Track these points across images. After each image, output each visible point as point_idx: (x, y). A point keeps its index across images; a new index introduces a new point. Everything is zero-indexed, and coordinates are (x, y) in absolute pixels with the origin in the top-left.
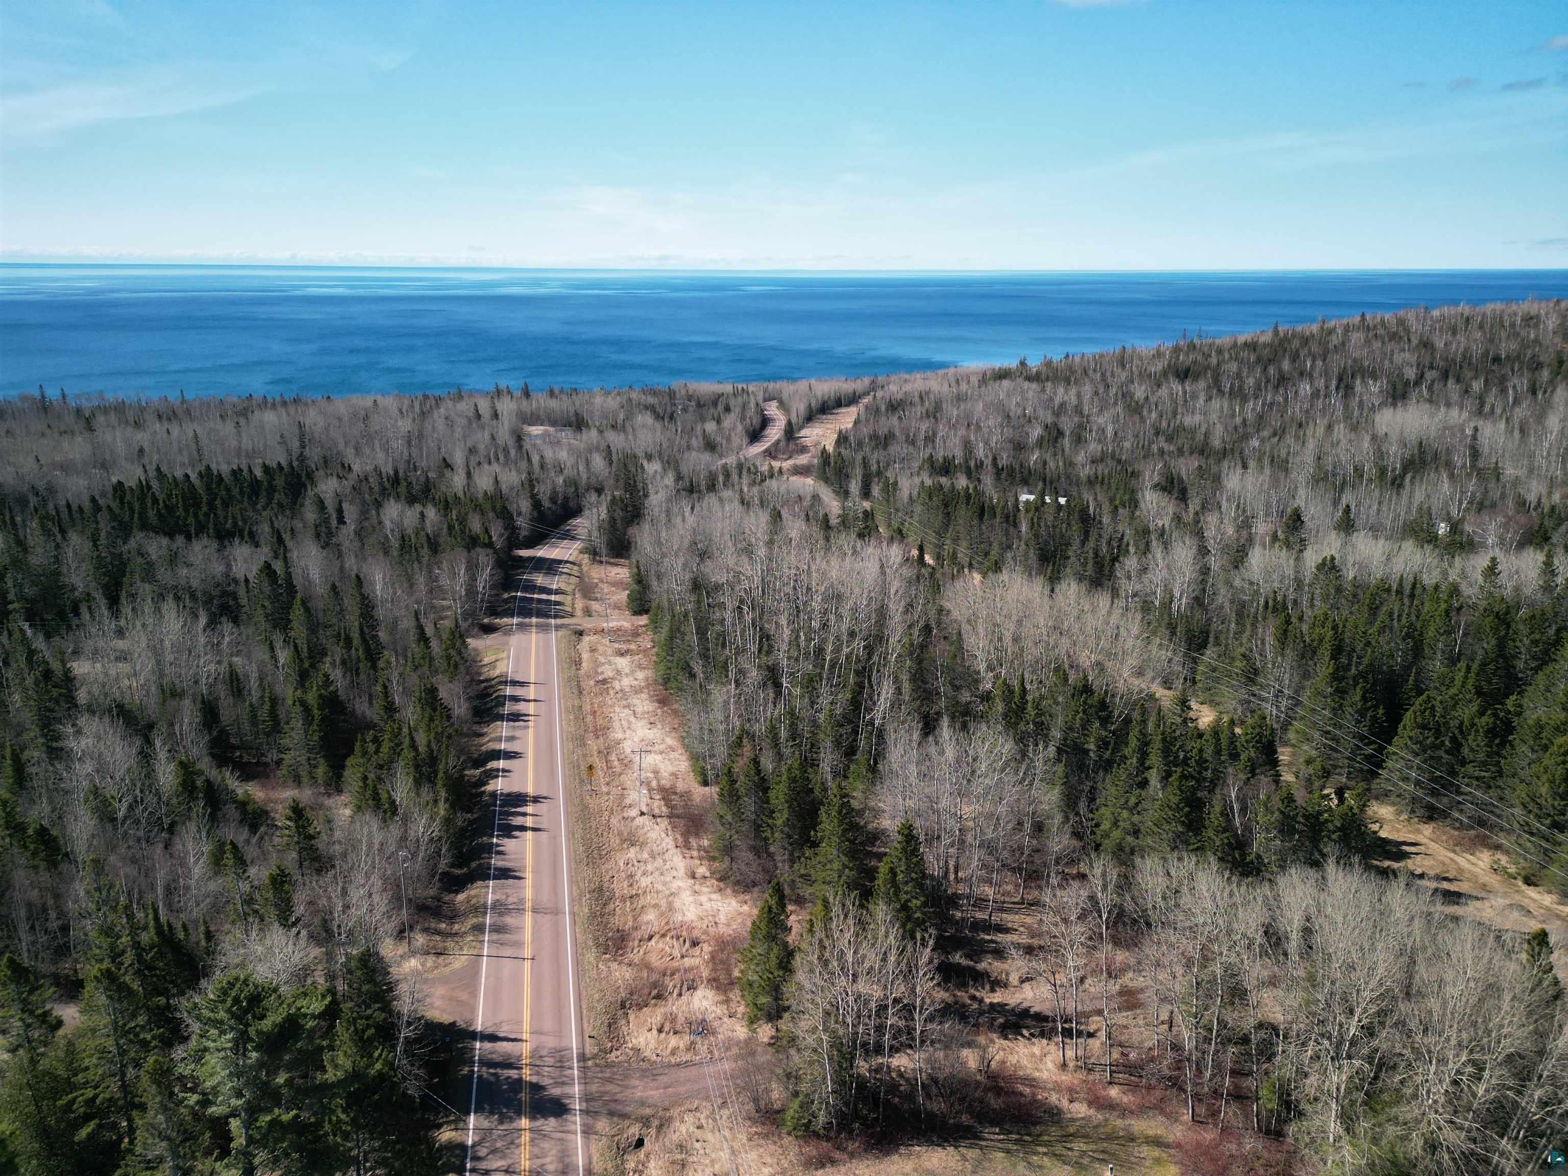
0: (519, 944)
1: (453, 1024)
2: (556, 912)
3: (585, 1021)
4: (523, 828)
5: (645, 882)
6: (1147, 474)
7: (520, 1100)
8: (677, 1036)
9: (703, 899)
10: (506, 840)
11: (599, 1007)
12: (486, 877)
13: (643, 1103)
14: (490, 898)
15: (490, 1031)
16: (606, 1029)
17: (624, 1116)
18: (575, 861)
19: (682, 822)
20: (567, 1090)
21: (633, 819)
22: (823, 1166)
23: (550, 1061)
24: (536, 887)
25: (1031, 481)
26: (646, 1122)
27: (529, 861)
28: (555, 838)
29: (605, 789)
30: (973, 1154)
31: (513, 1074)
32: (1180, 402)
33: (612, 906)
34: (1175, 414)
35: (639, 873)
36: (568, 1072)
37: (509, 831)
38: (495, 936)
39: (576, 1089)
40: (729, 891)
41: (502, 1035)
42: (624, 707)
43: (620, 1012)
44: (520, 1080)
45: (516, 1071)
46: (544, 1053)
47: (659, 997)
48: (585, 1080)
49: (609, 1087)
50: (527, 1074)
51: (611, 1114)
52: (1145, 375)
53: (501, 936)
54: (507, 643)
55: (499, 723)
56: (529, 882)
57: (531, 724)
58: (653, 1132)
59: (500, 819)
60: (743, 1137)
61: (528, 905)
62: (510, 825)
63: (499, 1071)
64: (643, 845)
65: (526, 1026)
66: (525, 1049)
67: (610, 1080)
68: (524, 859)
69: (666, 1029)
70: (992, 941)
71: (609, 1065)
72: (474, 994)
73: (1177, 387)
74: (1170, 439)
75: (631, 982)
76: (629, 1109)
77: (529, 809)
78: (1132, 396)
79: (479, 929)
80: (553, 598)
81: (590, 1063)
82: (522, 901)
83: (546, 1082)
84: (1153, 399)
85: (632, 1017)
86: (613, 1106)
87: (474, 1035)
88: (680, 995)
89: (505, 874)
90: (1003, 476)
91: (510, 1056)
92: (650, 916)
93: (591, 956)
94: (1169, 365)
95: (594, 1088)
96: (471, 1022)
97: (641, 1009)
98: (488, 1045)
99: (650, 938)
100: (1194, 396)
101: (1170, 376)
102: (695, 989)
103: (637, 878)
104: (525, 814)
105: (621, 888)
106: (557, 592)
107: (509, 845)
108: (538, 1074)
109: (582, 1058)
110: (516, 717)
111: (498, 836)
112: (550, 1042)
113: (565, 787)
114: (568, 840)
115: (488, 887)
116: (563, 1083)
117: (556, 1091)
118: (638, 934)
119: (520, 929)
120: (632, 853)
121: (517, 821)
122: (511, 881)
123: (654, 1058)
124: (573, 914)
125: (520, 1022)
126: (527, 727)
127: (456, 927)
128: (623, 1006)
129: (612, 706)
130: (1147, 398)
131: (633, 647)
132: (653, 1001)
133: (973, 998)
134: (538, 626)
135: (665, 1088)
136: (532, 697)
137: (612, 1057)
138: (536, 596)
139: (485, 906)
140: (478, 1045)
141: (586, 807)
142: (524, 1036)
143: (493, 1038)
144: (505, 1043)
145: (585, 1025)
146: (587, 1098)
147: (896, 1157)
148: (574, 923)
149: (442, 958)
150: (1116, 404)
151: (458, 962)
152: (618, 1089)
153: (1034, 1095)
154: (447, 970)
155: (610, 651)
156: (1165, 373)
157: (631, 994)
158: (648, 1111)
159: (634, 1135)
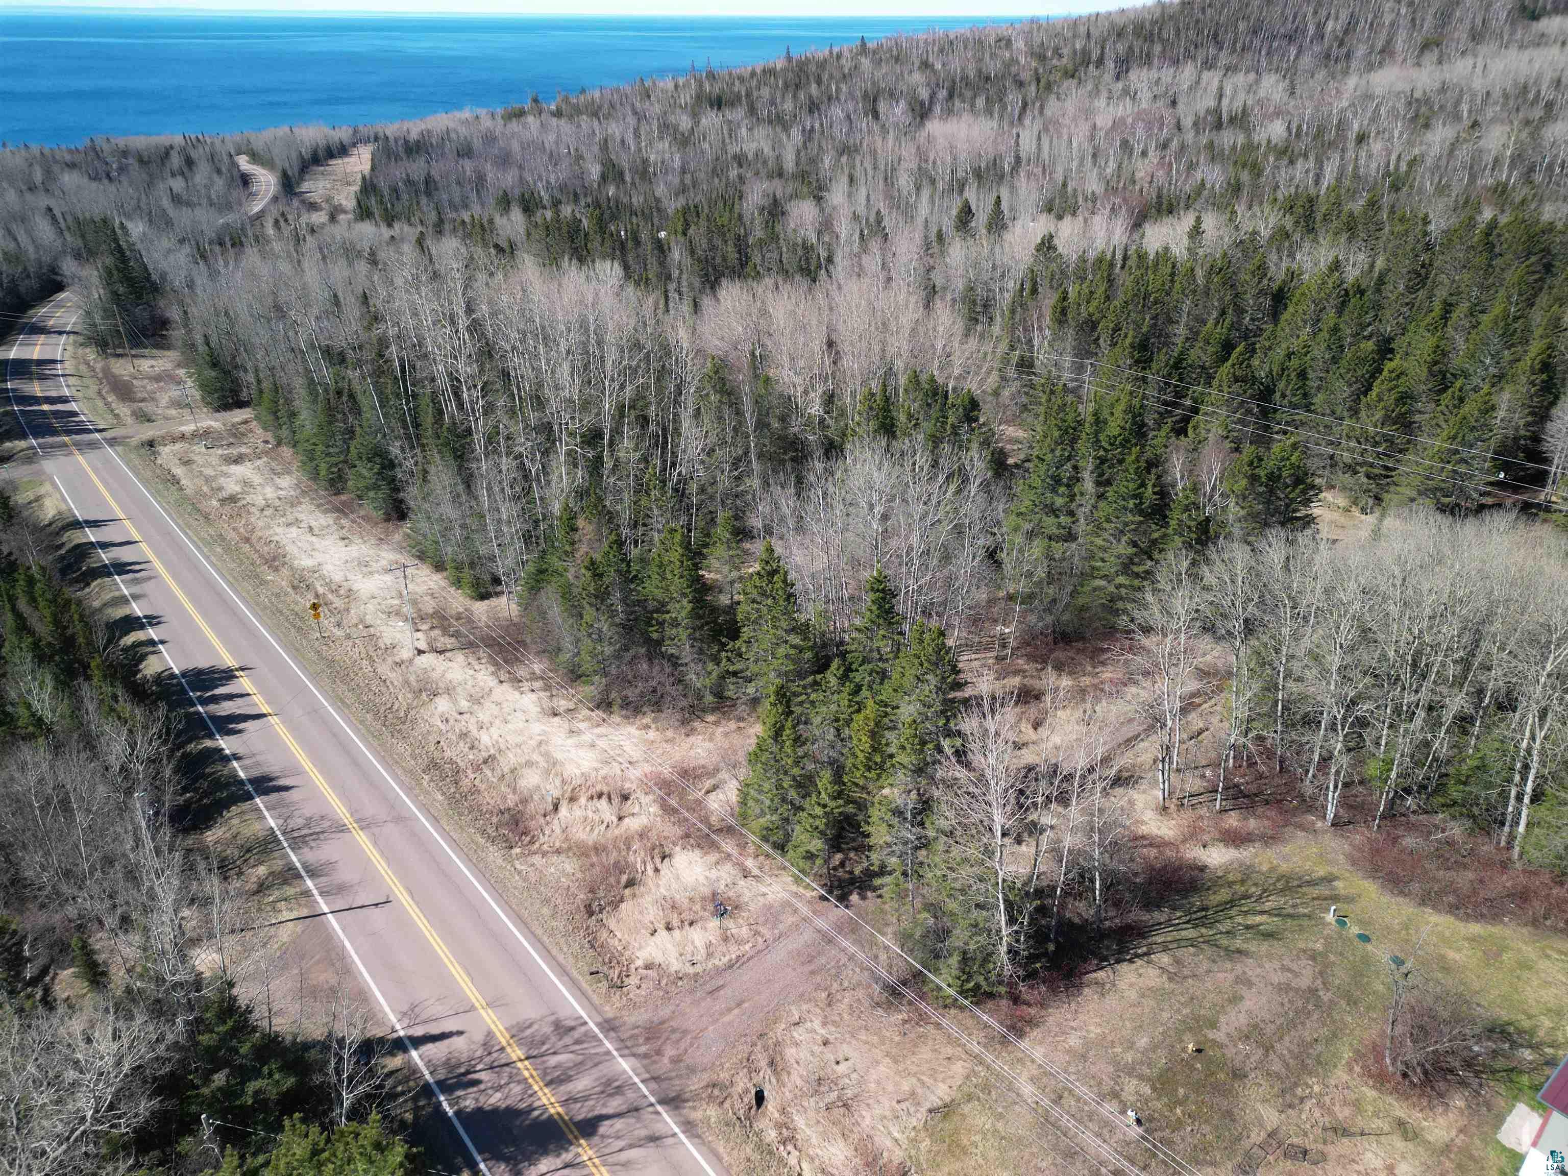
0: (371, 881)
2: (397, 815)
3: (555, 952)
5: (489, 738)
8: (697, 927)
9: (589, 737)
11: (559, 924)
12: (245, 799)
14: (273, 826)
16: (591, 952)
19: (484, 651)
21: (411, 661)
26: (749, 1065)
29: (339, 633)
33: (467, 782)
35: (473, 728)
38: (323, 880)
42: (288, 525)
43: (592, 921)
47: (630, 883)
53: (334, 878)
54: (41, 473)
55: (106, 579)
57: (159, 572)
58: (767, 1074)
61: (345, 819)
64: (449, 691)
65: (475, 997)
69: (675, 922)
71: (637, 1003)
73: (716, 116)
75: (579, 875)
85: (612, 923)
87: (400, 1044)
88: (657, 870)
92: (533, 778)
93: (494, 855)
97: (617, 907)
99: (556, 807)
102: (670, 856)
103: (474, 735)
105: (457, 753)
113: (279, 640)
114: (338, 710)
115: (256, 810)
118: (534, 808)
120: (442, 705)
123: (691, 970)
124: (425, 809)
126: (156, 578)
128: (590, 912)
129: (268, 528)
131: (243, 450)
132: (627, 892)
134: (77, 444)
135: (739, 1005)
137: (633, 990)
138: (45, 409)
139: (273, 839)
141: (331, 663)
145: (561, 958)
148: (435, 820)
149: (253, 933)
152: (675, 1033)
155: (214, 460)
156: (697, 104)
157: (591, 891)
158: (740, 1049)
159: (747, 1091)
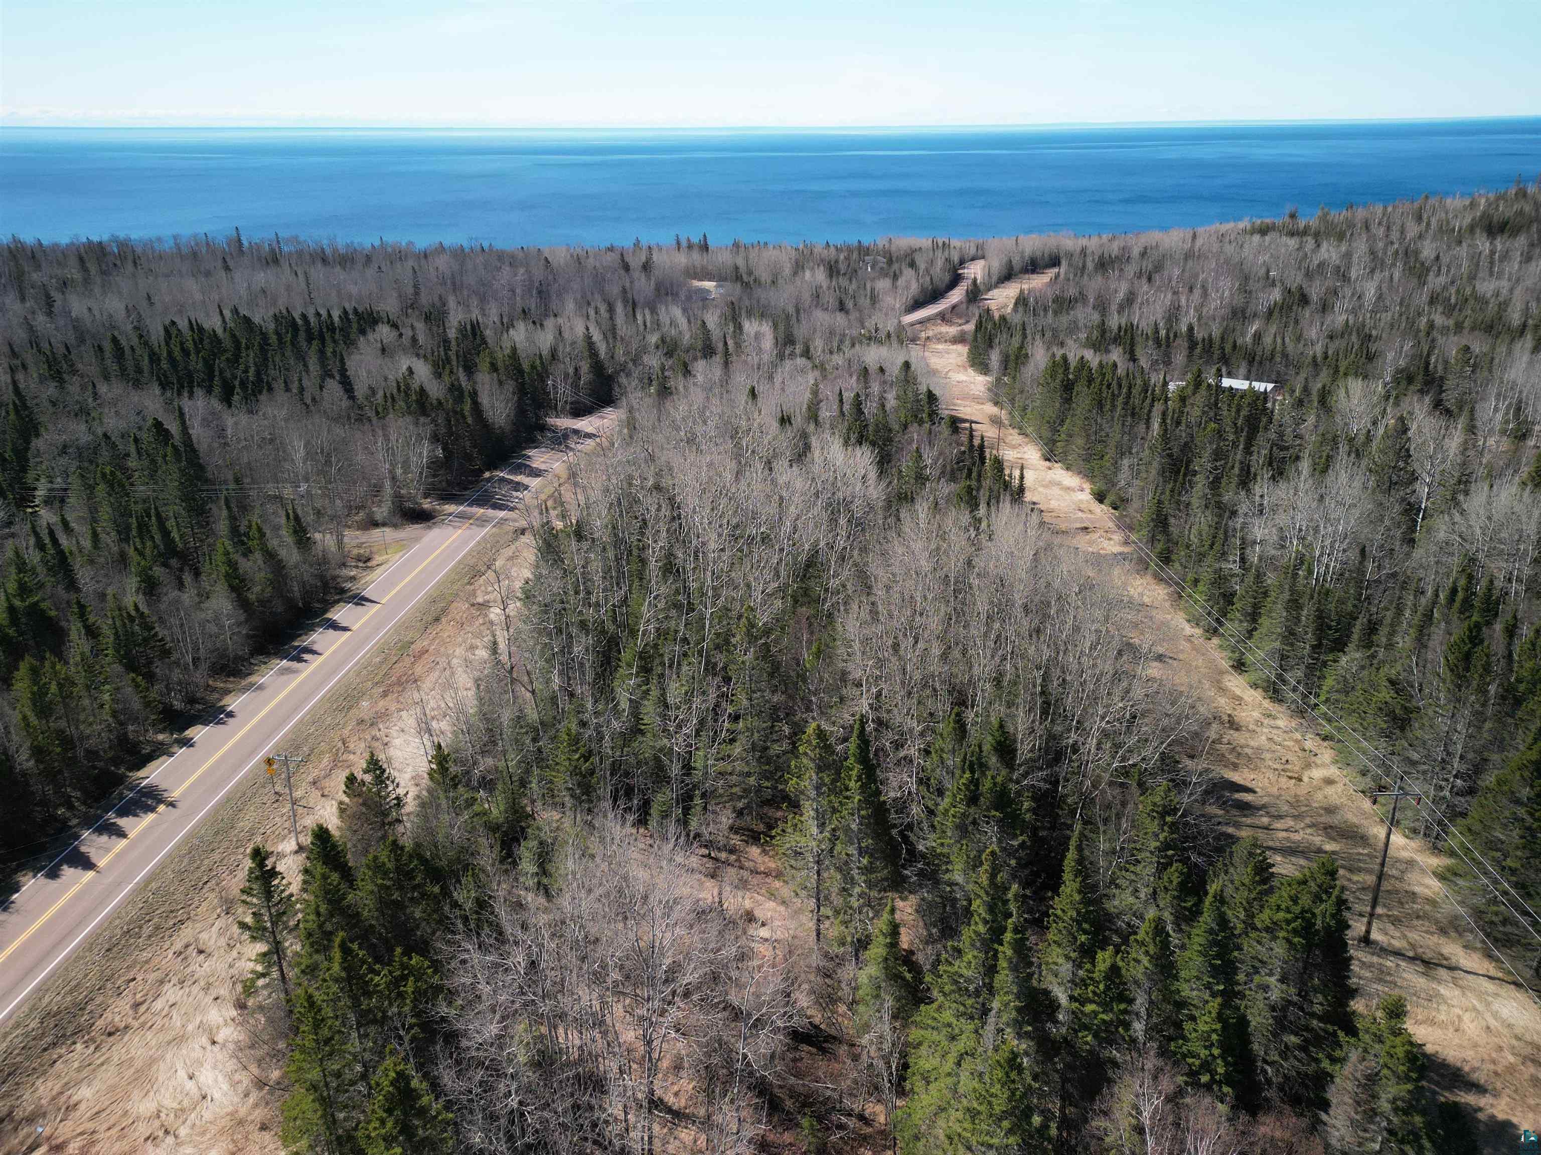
6: (1390, 356)
25: (1233, 360)
32: (1484, 263)
34: (1472, 277)
52: (1445, 230)
73: (1483, 244)
74: (1449, 310)
78: (1417, 253)
84: (1445, 260)
90: (1198, 350)
94: (1482, 217)
100: (1506, 256)
101: (1478, 231)
130: (1437, 258)
150: (1394, 265)
156: (1472, 229)
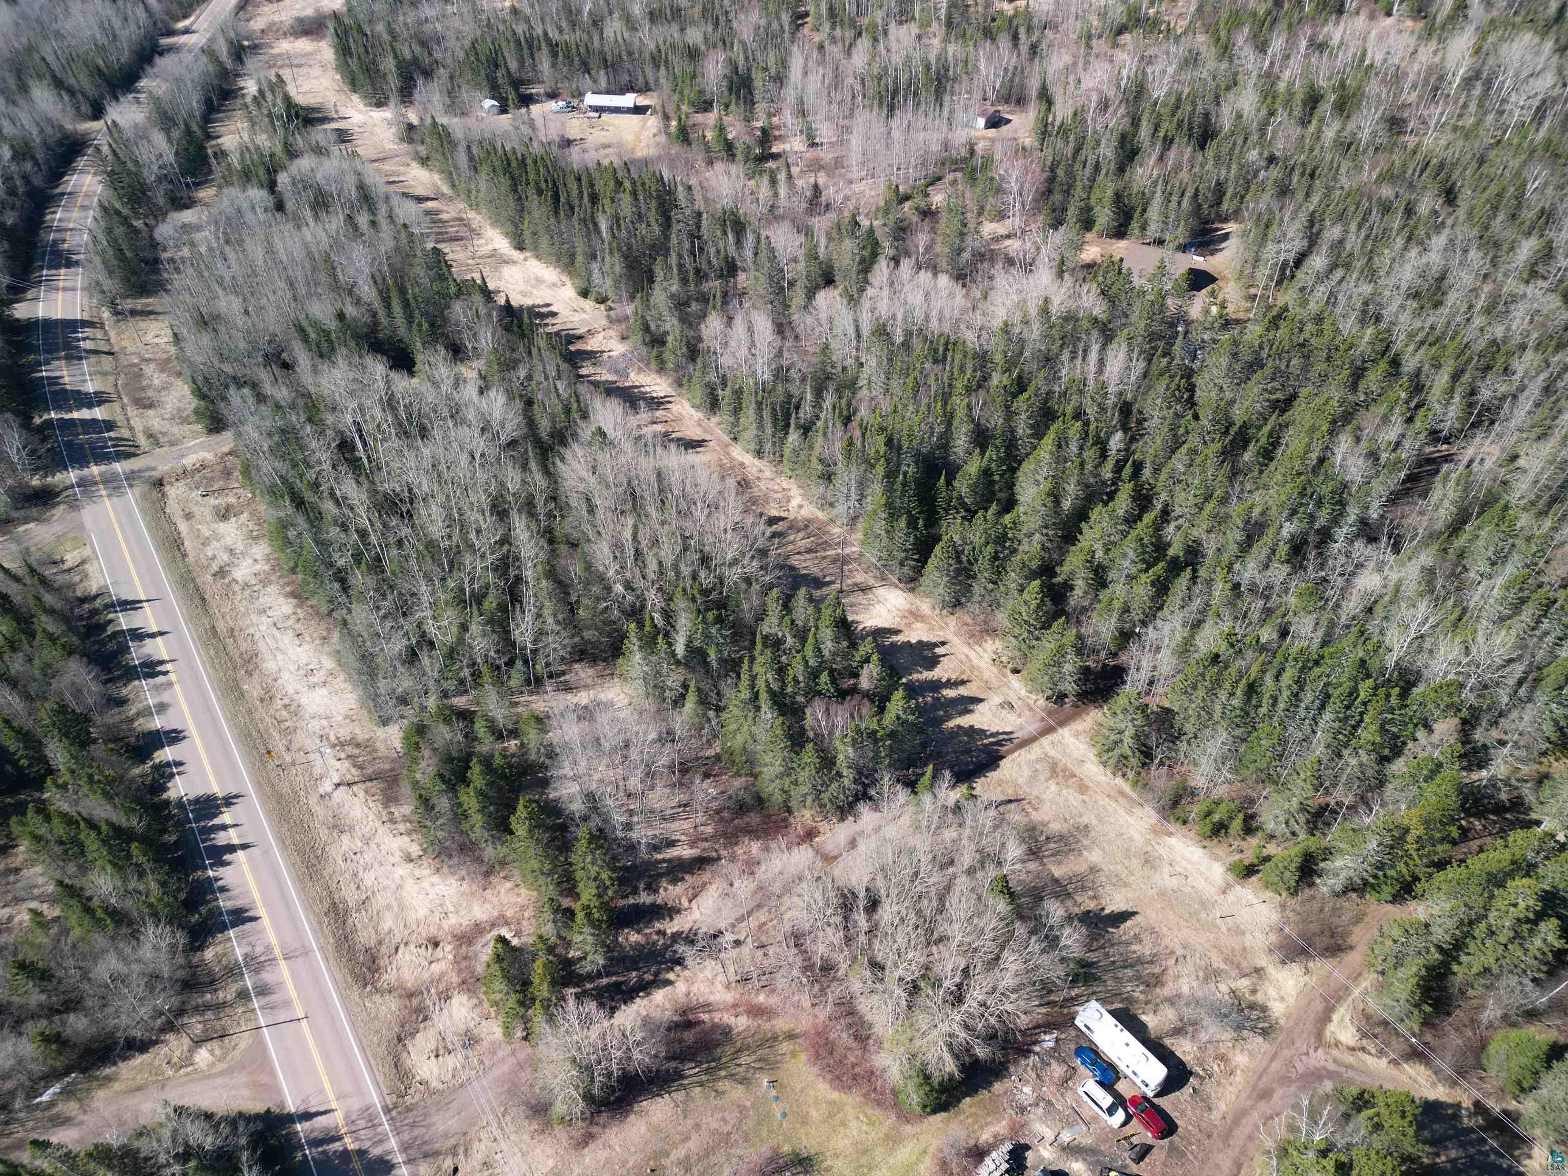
0: (287, 1003)
1: (268, 1111)
2: (306, 952)
3: (376, 1070)
4: (231, 849)
5: (368, 879)
7: (353, 1170)
8: (452, 1055)
9: (426, 884)
10: (221, 870)
11: (381, 1051)
12: (223, 928)
13: (446, 1135)
14: (239, 953)
15: (302, 1109)
16: (394, 1070)
17: (436, 1153)
18: (299, 880)
19: (375, 786)
20: (387, 1146)
21: (331, 795)
22: (587, 1144)
23: (362, 1123)
24: (276, 928)
26: (453, 1151)
27: (256, 895)
28: (267, 852)
29: (288, 759)
30: (680, 1096)
31: (337, 1146)
33: (350, 921)
35: (361, 869)
36: (380, 1129)
37: (220, 855)
38: (264, 1001)
39: (393, 1143)
40: (446, 870)
41: (313, 1110)
42: (260, 614)
43: (400, 1047)
44: (346, 1152)
45: (338, 1144)
46: (354, 1117)
47: (425, 1018)
48: (398, 1132)
49: (417, 1132)
50: (350, 1143)
51: (426, 1156)
53: (268, 999)
54: (81, 527)
55: (136, 683)
56: (266, 921)
57: (172, 677)
58: (461, 1157)
59: (204, 841)
60: (526, 1137)
61: (277, 952)
62: (214, 847)
63: (326, 1147)
64: (351, 829)
65: (331, 1095)
66: (337, 1119)
67: (413, 1126)
68: (248, 892)
69: (441, 1052)
70: (664, 861)
71: (408, 1110)
72: (272, 1073)
75: (397, 1012)
76: (437, 1146)
77: (226, 818)
79: (243, 995)
80: (98, 413)
81: (394, 1113)
82: (269, 948)
83: (366, 1145)
85: (410, 1049)
86: (426, 1148)
87: (290, 1119)
88: (441, 1010)
89: (240, 917)
91: (328, 1129)
92: (388, 923)
93: (355, 995)
95: (406, 1136)
96: (282, 1105)
97: (415, 1037)
98: (307, 1125)
99: (397, 949)
102: (451, 998)
103: (361, 874)
104: (224, 827)
105: (350, 895)
106: (99, 399)
107: (226, 875)
108: (357, 1139)
109: (387, 1110)
110: (151, 669)
111: (212, 865)
112: (356, 1105)
113: (250, 775)
115: (230, 939)
116: (381, 1141)
117: (376, 1152)
118: (383, 949)
119: (281, 984)
120: (345, 844)
121: (221, 838)
122: (249, 925)
123: (441, 1087)
124: (321, 949)
125: (322, 1091)
126: (170, 684)
127: (221, 995)
128: (400, 1040)
129: (246, 614)
131: (230, 498)
132: (422, 1026)
133: (659, 932)
134: (103, 481)
135: (458, 1113)
136: (155, 629)
137: (409, 1100)
138: (76, 415)
139: (237, 965)
140: (299, 1127)
141: (280, 795)
142: (333, 1105)
143: (307, 1116)
144: (319, 1118)
146: (405, 1148)
147: (632, 1117)
148: (326, 960)
149: (226, 1040)
151: (244, 1042)
152: (424, 1130)
153: (712, 1019)
154: (237, 1052)
155: (208, 514)
157: (403, 1026)
158: (452, 1141)
159: (449, 1167)
